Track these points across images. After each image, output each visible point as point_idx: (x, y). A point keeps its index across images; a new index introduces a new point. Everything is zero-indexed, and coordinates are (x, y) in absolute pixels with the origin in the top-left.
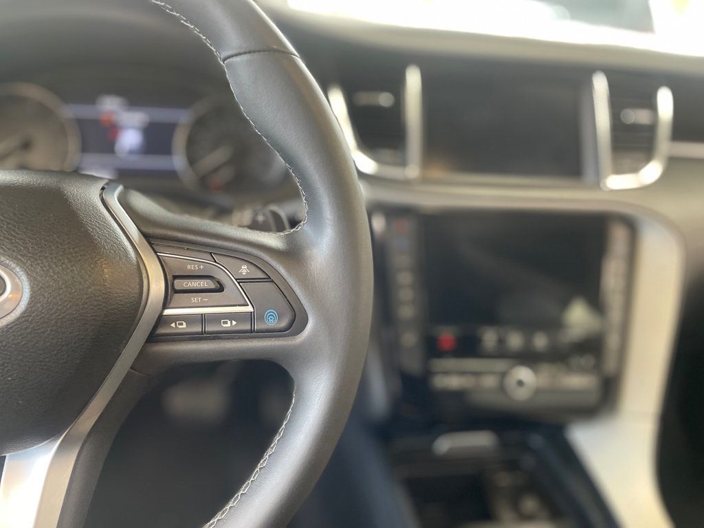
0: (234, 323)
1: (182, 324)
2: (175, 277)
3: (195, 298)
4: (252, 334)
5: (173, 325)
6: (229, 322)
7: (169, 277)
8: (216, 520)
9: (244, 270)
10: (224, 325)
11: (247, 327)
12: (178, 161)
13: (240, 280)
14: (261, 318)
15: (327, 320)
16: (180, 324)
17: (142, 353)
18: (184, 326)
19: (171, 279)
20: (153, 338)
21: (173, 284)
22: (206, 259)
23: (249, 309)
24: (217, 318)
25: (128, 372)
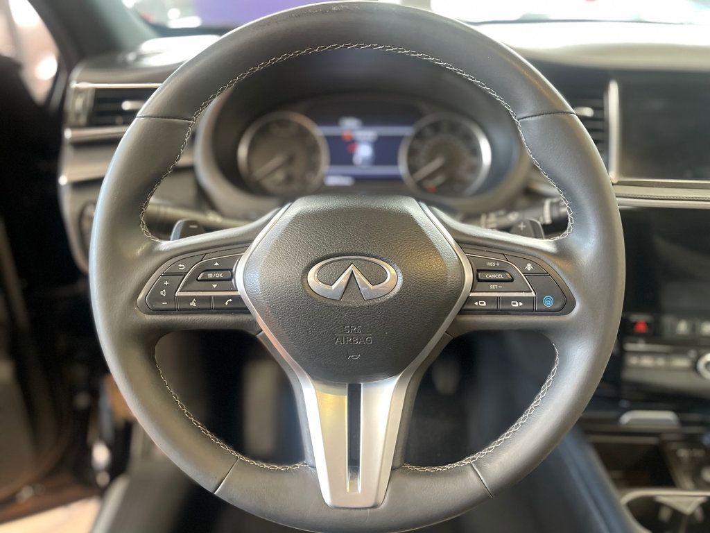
0: (521, 304)
1: (483, 303)
2: (478, 271)
3: (493, 286)
4: (532, 312)
5: (476, 303)
6: (517, 303)
7: (475, 271)
8: (503, 439)
9: (529, 267)
10: (514, 305)
11: (530, 307)
12: (402, 169)
13: (527, 274)
14: (541, 301)
15: (590, 303)
16: (481, 303)
17: (454, 322)
18: (485, 304)
19: (477, 272)
20: (462, 312)
21: (477, 276)
22: (501, 258)
23: (533, 294)
24: (509, 300)
25: (444, 335)
